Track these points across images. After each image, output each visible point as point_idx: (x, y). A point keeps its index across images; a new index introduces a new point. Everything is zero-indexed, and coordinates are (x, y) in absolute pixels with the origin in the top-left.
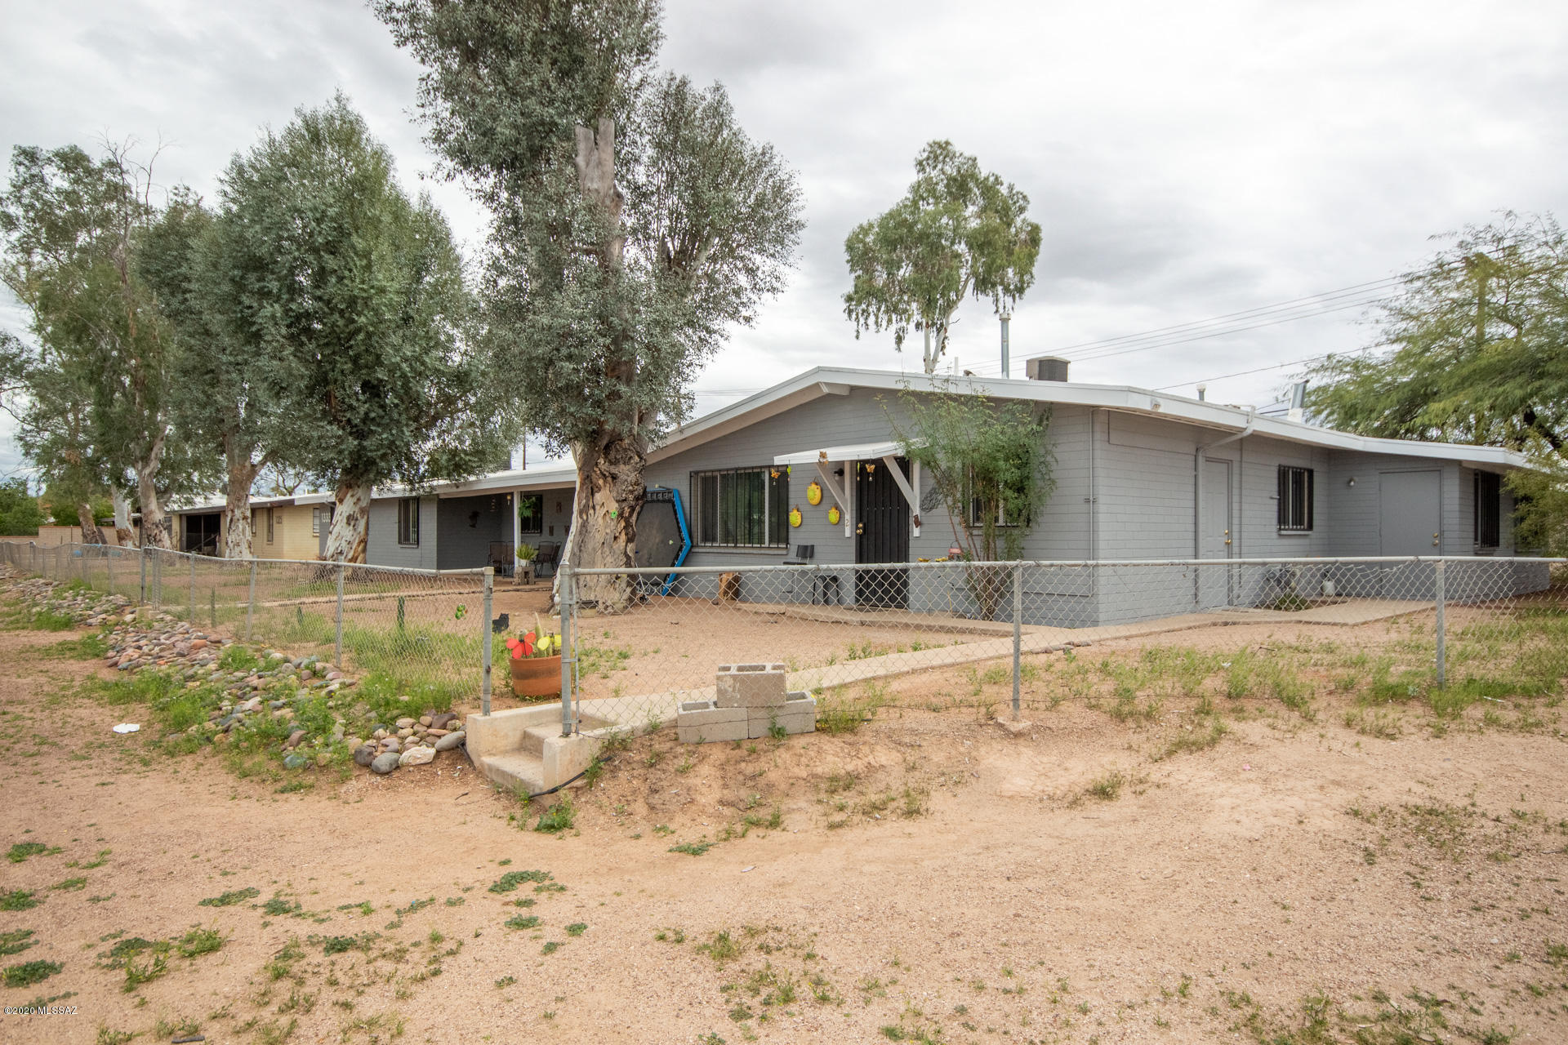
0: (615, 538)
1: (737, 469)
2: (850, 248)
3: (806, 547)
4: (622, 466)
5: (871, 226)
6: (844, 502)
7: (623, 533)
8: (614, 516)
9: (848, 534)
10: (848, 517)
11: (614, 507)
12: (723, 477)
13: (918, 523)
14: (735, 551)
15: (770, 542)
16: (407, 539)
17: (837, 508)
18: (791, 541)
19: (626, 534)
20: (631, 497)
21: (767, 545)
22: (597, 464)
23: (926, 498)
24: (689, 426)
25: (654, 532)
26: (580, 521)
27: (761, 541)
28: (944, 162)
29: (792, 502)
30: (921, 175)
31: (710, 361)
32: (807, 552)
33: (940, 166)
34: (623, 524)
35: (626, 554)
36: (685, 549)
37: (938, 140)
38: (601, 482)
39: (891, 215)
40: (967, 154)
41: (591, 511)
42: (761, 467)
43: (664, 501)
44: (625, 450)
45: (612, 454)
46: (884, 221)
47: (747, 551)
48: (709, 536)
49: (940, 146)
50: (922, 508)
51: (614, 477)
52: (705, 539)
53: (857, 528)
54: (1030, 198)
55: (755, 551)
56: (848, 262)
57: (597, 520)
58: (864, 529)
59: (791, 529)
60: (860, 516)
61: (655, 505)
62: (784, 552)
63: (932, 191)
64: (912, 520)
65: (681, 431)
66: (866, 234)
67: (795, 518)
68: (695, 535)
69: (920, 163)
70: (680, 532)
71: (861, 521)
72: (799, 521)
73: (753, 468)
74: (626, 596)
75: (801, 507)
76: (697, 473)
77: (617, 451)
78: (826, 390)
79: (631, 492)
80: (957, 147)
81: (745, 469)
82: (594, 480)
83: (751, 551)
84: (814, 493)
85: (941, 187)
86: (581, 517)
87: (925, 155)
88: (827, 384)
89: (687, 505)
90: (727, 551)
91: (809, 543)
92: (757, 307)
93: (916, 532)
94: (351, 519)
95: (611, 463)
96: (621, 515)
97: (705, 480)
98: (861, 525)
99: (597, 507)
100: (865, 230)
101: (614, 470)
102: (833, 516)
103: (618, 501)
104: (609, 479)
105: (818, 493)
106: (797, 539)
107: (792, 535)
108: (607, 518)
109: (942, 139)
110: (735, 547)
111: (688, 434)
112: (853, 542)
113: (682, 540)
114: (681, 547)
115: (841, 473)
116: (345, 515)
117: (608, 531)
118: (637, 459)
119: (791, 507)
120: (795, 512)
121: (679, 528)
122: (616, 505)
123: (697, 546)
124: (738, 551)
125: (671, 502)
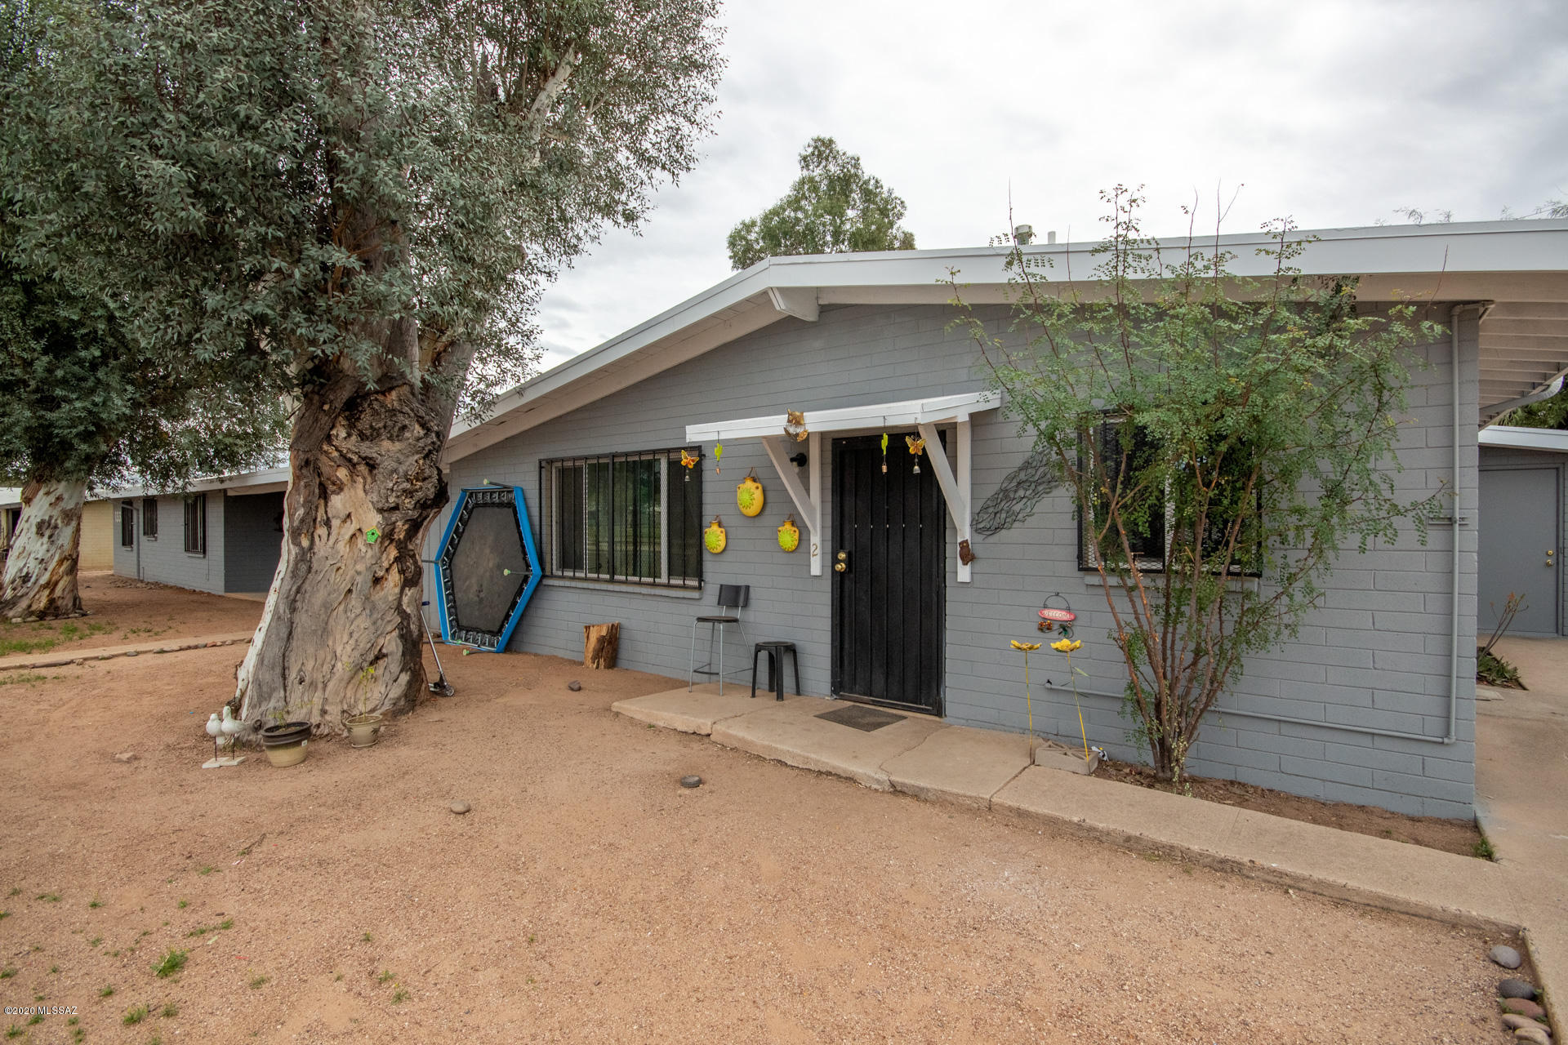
0: (377, 581)
1: (614, 456)
2: (732, 244)
3: (737, 589)
4: (386, 444)
5: (753, 224)
6: (810, 510)
7: (395, 569)
8: (371, 539)
9: (816, 568)
10: (815, 539)
11: (372, 522)
12: (592, 467)
13: (968, 556)
14: (611, 587)
15: (670, 574)
16: (195, 547)
17: (795, 521)
18: (707, 576)
19: (402, 572)
20: (408, 503)
21: (664, 579)
22: (328, 438)
23: (984, 509)
24: (533, 383)
25: (487, 551)
26: (294, 550)
27: (655, 573)
28: (827, 160)
29: (709, 511)
30: (805, 173)
31: (564, 266)
32: (735, 596)
33: (824, 163)
34: (393, 553)
35: (399, 609)
36: (533, 581)
37: (822, 137)
38: (342, 473)
39: (775, 212)
40: (850, 154)
41: (322, 531)
42: (654, 452)
43: (501, 505)
44: (393, 412)
45: (366, 420)
46: (767, 218)
47: (630, 589)
48: (570, 560)
49: (823, 143)
50: (976, 527)
51: (372, 466)
52: (564, 565)
53: (835, 561)
54: (907, 204)
55: (644, 590)
56: (731, 258)
57: (333, 545)
58: (849, 561)
59: (706, 557)
60: (839, 539)
61: (489, 510)
62: (696, 595)
63: (815, 189)
64: (952, 551)
65: (519, 392)
66: (749, 232)
67: (714, 538)
68: (547, 558)
69: (805, 159)
70: (525, 553)
71: (842, 548)
72: (722, 544)
73: (640, 453)
74: (396, 691)
75: (724, 519)
76: (551, 462)
77: (376, 413)
78: (780, 305)
79: (409, 493)
80: (840, 146)
81: (627, 454)
82: (325, 470)
83: (637, 589)
84: (750, 496)
85: (823, 187)
86: (297, 543)
87: (810, 150)
88: (785, 291)
89: (535, 512)
90: (597, 586)
91: (741, 582)
92: (647, 191)
93: (964, 573)
94: (41, 527)
95: (363, 437)
96: (388, 536)
97: (563, 472)
98: (842, 556)
99: (335, 523)
100: (748, 227)
101: (367, 449)
102: (788, 537)
103: (381, 511)
104: (362, 468)
105: (758, 495)
106: (717, 575)
107: (709, 566)
108: (360, 542)
109: (826, 136)
110: (612, 581)
111: (531, 396)
112: (827, 585)
113: (528, 566)
114: (526, 579)
115: (801, 460)
116: (34, 521)
117: (360, 567)
118: (418, 430)
119: (706, 520)
120: (715, 527)
121: (523, 547)
122: (379, 518)
123: (552, 576)
124: (617, 588)
125: (511, 505)
